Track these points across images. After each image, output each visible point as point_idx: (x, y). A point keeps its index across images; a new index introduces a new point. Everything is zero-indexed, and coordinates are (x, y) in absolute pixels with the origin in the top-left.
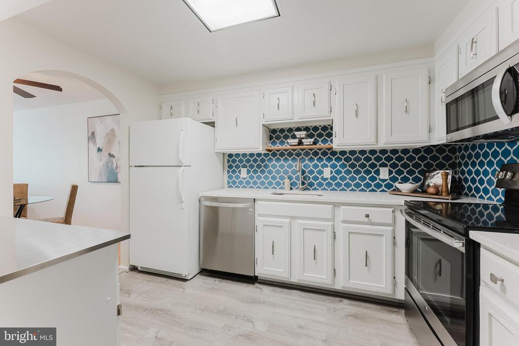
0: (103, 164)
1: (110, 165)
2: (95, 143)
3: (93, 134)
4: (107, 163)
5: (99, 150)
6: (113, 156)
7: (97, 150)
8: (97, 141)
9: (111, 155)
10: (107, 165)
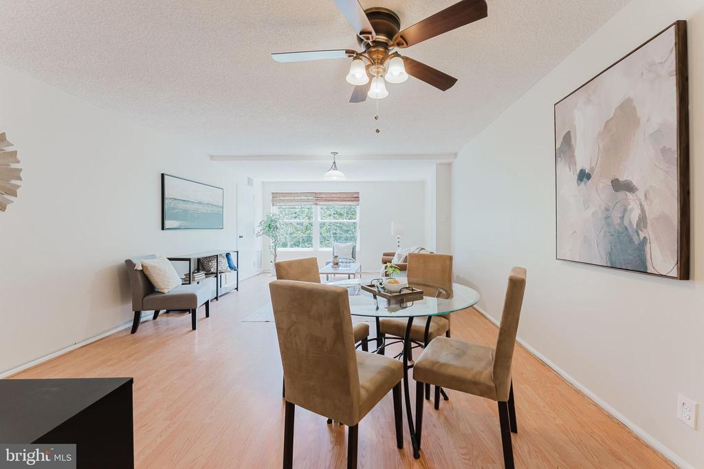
0: (594, 214)
1: (616, 215)
2: (571, 160)
3: (568, 139)
4: (607, 210)
5: (584, 176)
6: (629, 187)
7: (576, 177)
8: (576, 153)
9: (620, 186)
10: (607, 218)
